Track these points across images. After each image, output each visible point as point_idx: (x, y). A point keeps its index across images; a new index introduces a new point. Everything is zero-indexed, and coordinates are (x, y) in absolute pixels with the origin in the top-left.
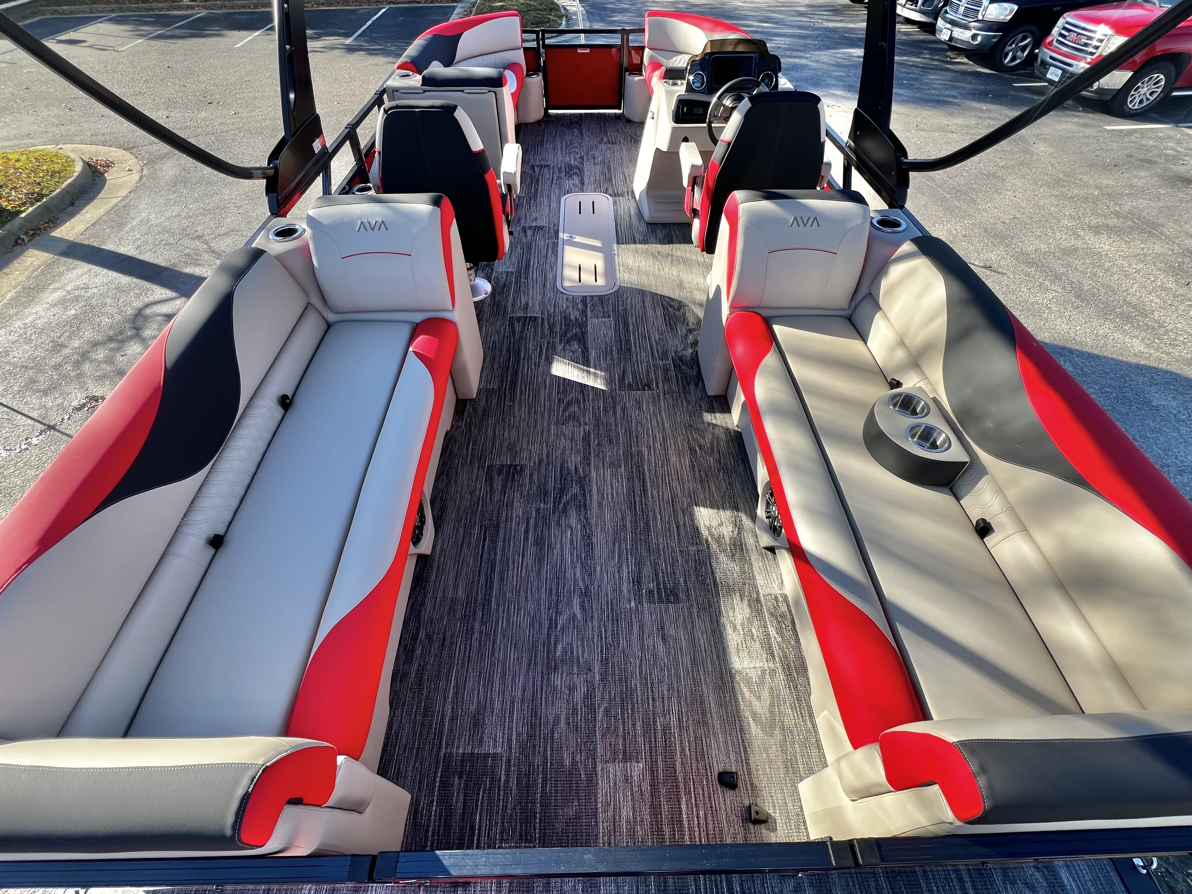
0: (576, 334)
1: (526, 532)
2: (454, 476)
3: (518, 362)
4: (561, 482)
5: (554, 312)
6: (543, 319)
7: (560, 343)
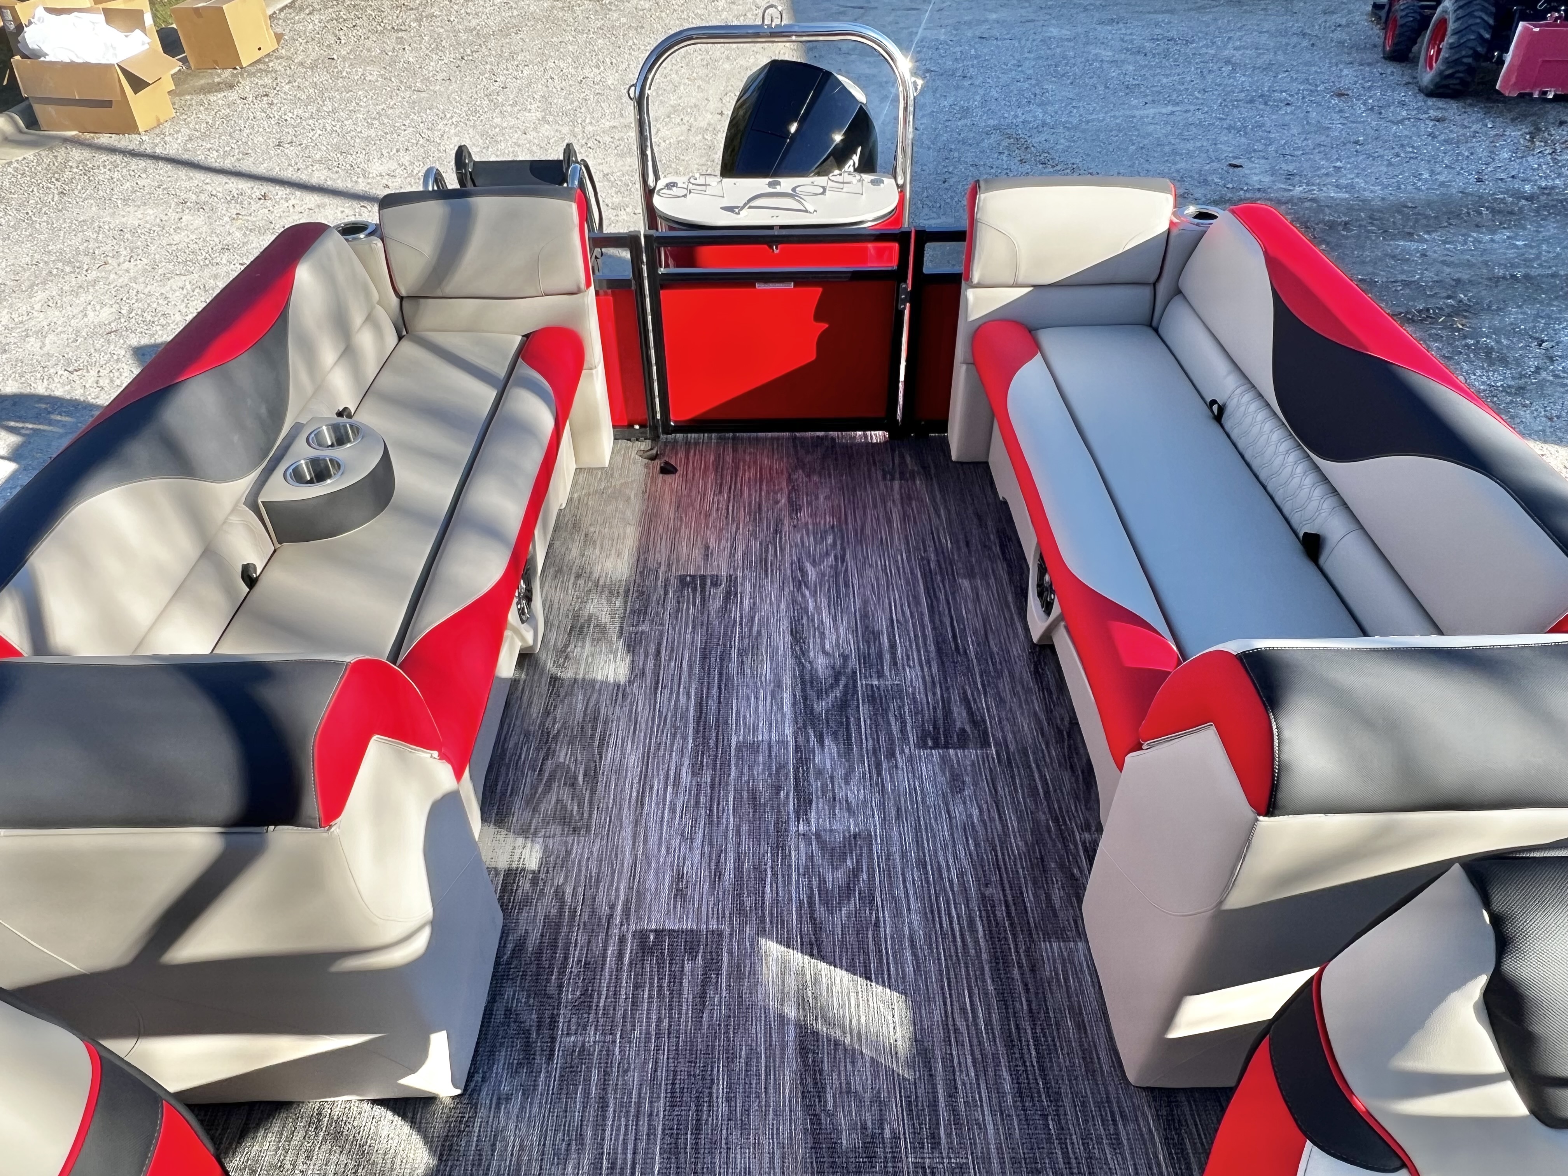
4: (848, 718)
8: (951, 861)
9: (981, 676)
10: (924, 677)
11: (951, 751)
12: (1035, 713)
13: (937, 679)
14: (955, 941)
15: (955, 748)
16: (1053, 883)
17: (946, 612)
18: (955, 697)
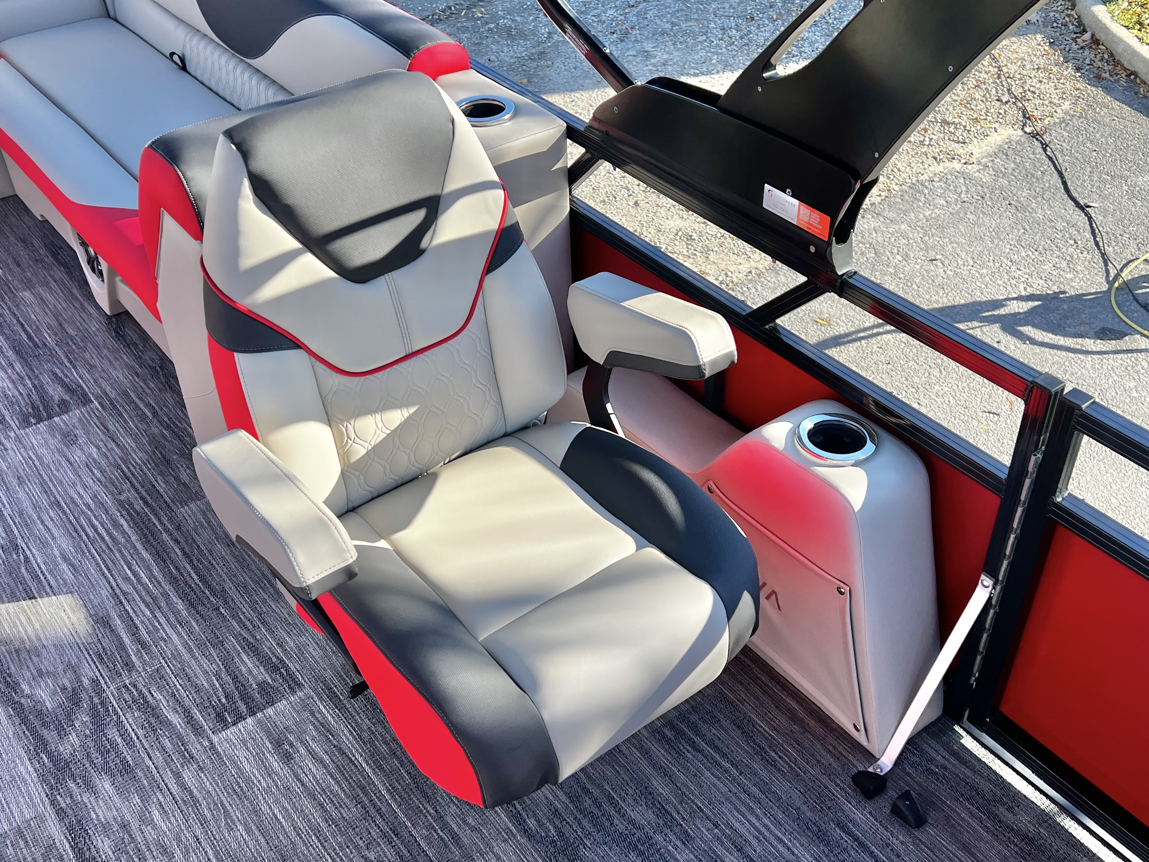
0: (62, 733)
2: (139, 370)
3: (173, 581)
5: (178, 776)
6: (197, 730)
7: (95, 682)
8: (82, 492)
9: (67, 357)
10: (9, 377)
11: (56, 419)
12: (126, 364)
13: (23, 374)
14: (103, 539)
15: (59, 415)
16: (178, 468)
17: (15, 321)
18: (45, 378)
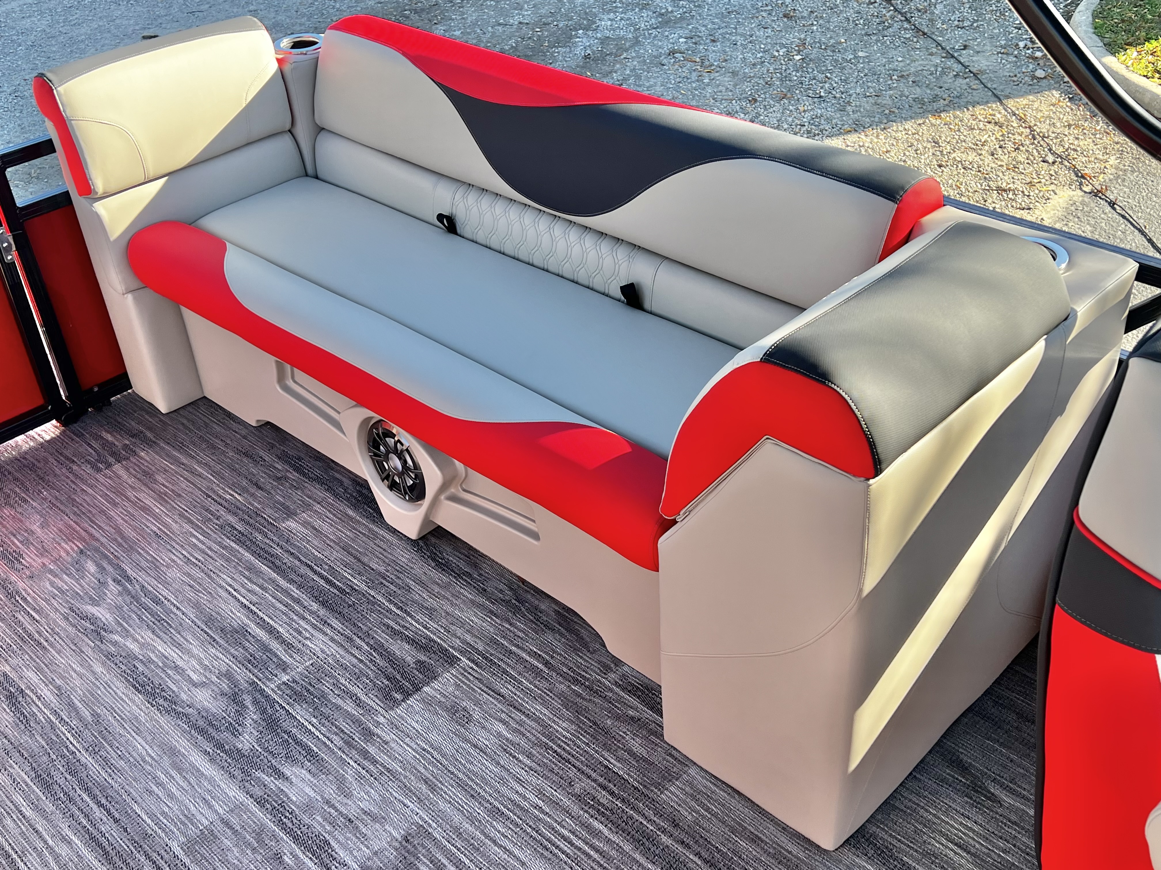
1: (271, 631)
2: (493, 608)
4: (289, 733)
8: (520, 789)
9: (390, 601)
10: (332, 640)
11: (426, 689)
12: (473, 602)
13: (348, 632)
14: (589, 856)
15: (428, 684)
16: (623, 738)
17: (297, 563)
18: (382, 637)
